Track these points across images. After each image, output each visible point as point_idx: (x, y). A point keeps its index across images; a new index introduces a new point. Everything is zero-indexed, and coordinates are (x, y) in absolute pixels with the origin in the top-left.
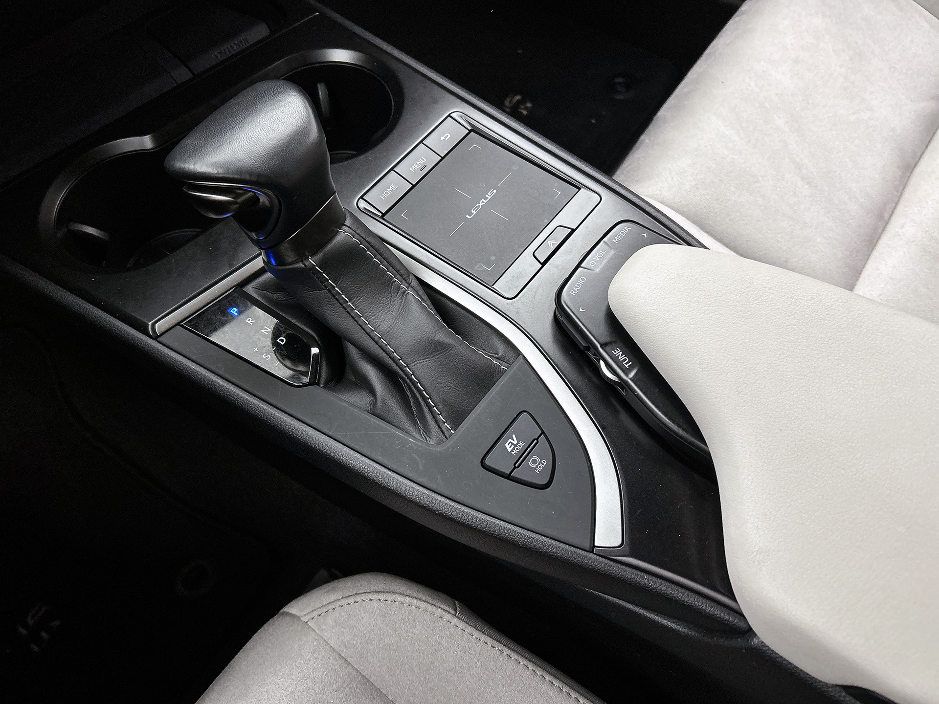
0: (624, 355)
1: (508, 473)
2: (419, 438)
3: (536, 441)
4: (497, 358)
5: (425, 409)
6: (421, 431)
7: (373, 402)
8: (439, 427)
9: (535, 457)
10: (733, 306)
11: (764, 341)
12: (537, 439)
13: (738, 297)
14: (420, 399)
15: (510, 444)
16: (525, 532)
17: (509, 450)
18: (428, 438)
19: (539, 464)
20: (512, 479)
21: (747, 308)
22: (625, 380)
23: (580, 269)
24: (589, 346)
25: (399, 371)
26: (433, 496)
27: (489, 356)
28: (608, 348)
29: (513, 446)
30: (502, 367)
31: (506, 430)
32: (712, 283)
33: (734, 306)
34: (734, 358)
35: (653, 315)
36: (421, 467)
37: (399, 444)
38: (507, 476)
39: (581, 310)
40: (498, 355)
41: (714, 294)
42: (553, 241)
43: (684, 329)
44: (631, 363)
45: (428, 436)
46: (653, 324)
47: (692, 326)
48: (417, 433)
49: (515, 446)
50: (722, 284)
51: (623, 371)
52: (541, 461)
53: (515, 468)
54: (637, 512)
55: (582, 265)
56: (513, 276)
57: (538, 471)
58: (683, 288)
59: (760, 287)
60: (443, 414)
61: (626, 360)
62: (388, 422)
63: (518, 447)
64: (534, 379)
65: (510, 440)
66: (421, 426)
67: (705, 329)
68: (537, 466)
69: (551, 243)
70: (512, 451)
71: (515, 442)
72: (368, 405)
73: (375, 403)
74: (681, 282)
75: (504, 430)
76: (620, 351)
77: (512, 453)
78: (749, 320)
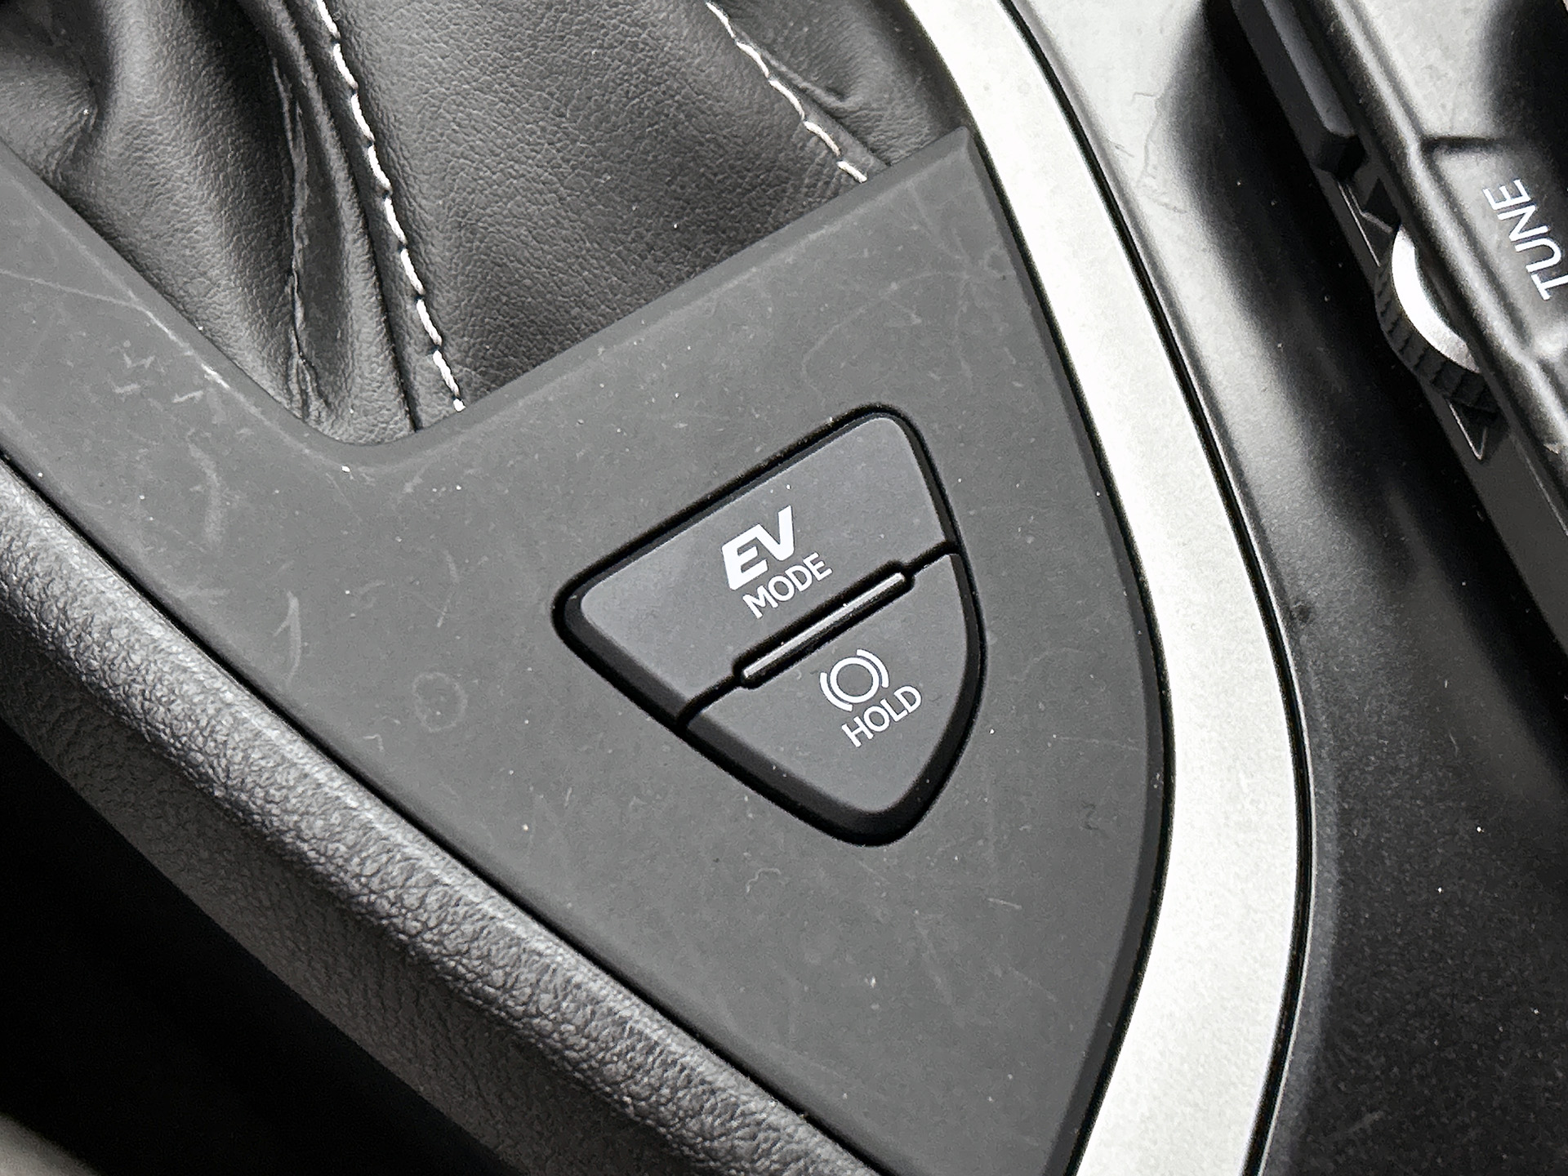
0: (1544, 229)
1: (689, 694)
2: (266, 384)
3: (898, 577)
5: (355, 249)
6: (297, 360)
7: (83, 130)
8: (399, 366)
9: (864, 659)
12: (910, 571)
14: (343, 188)
15: (752, 553)
16: (677, 1043)
17: (736, 580)
18: (315, 404)
19: (876, 701)
20: (701, 734)
22: (1509, 362)
25: (294, 42)
26: (229, 697)
27: (790, 84)
29: (762, 567)
30: (843, 165)
31: (755, 475)
36: (213, 528)
37: (136, 375)
38: (675, 712)
40: (841, 95)
45: (320, 394)
48: (271, 360)
49: (777, 567)
52: (894, 686)
53: (736, 680)
54: (1357, 1116)
57: (860, 736)
60: (440, 299)
61: (1547, 252)
62: (129, 255)
63: (789, 580)
64: (995, 263)
65: (758, 532)
66: (304, 338)
68: (859, 709)
70: (751, 588)
71: (783, 550)
72: (52, 142)
73: (87, 138)
75: (740, 472)
76: (1526, 198)
77: (748, 599)
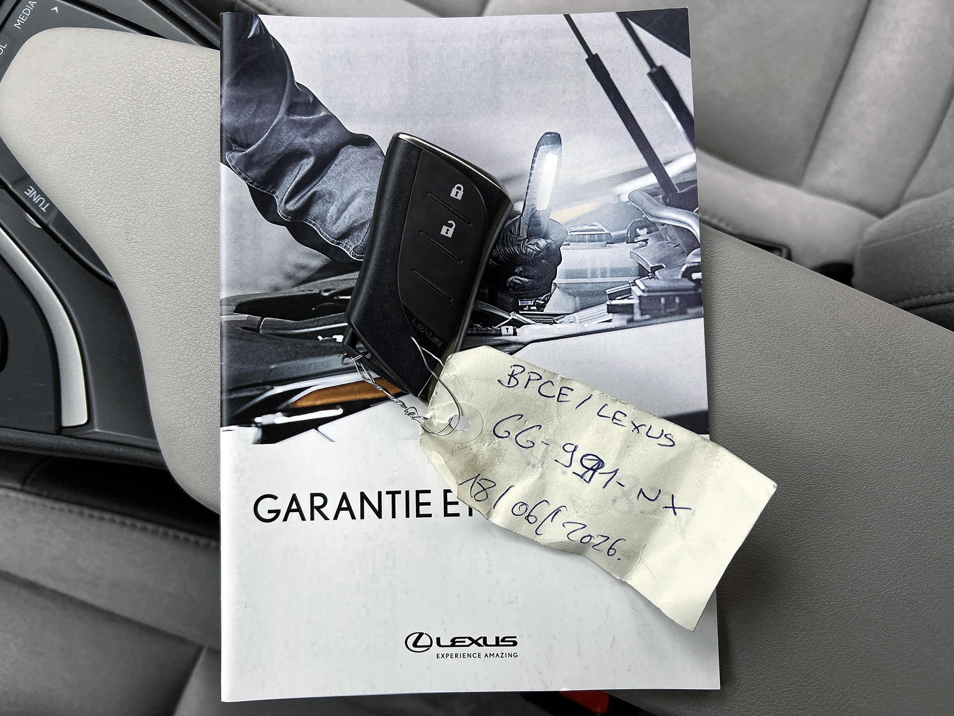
61: (42, 200)
76: (33, 189)
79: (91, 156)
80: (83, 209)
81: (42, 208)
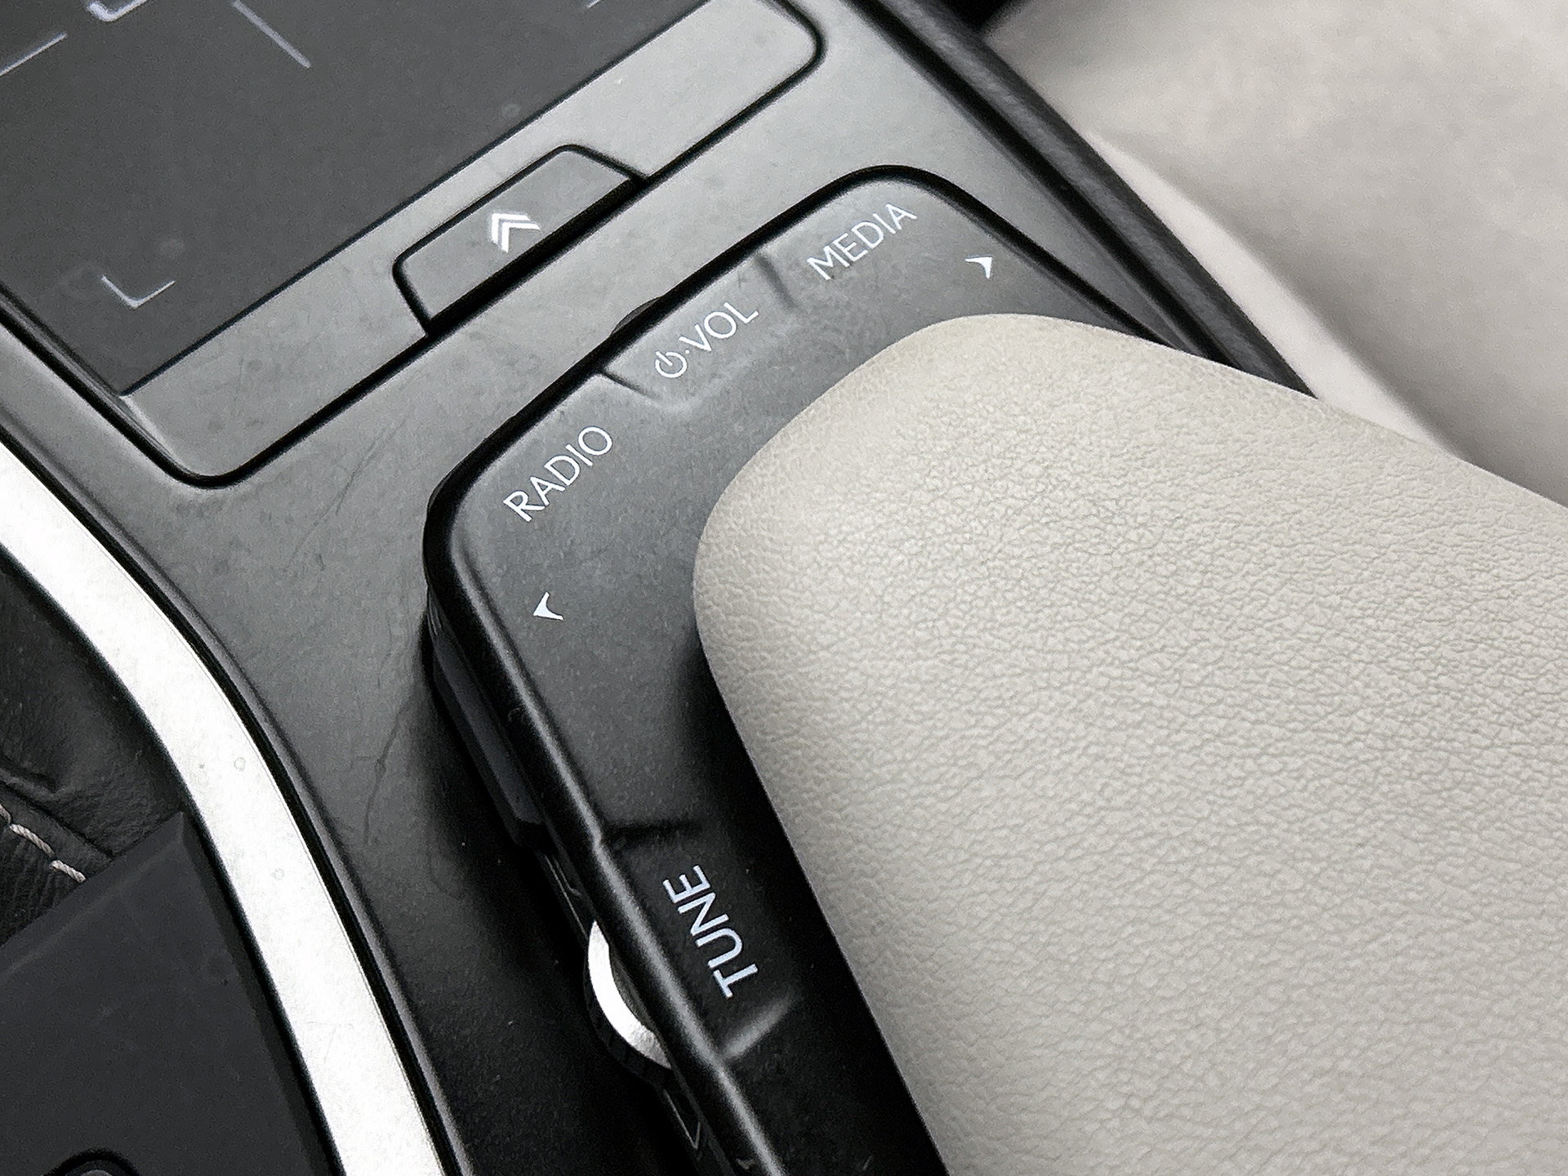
0: (724, 918)
4: (45, 809)
10: (1370, 739)
11: (1523, 984)
13: (1414, 690)
21: (1454, 762)
22: (701, 1066)
23: (596, 382)
24: (543, 827)
28: (642, 860)
30: (57, 865)
32: (1275, 582)
33: (1384, 738)
34: (1327, 1063)
35: (904, 710)
39: (542, 611)
40: (55, 783)
41: (1277, 646)
42: (521, 220)
43: (1061, 832)
44: (752, 969)
46: (894, 767)
47: (1113, 819)
50: (1335, 600)
51: (703, 1012)
55: (615, 366)
56: (254, 366)
58: (1107, 583)
59: (1546, 652)
61: (728, 944)
67: (1185, 852)
69: (506, 227)
74: (1104, 549)
76: (705, 885)
78: (1455, 836)
79: (1200, 850)
80: (1100, 1063)
81: (717, 974)
